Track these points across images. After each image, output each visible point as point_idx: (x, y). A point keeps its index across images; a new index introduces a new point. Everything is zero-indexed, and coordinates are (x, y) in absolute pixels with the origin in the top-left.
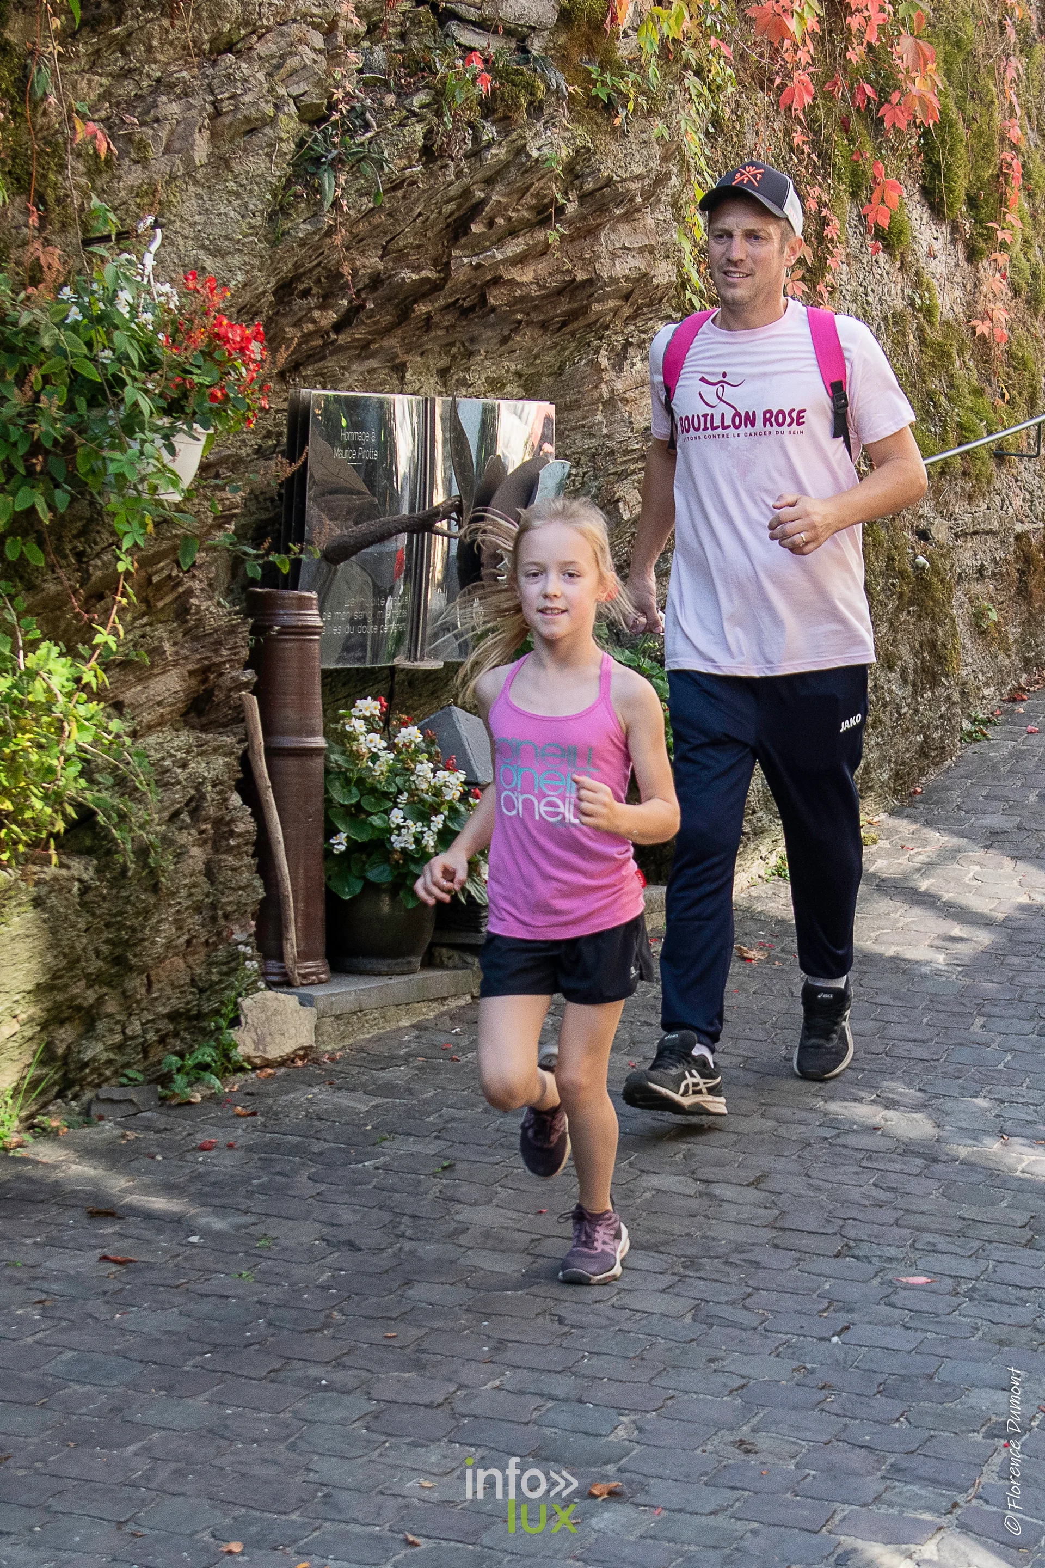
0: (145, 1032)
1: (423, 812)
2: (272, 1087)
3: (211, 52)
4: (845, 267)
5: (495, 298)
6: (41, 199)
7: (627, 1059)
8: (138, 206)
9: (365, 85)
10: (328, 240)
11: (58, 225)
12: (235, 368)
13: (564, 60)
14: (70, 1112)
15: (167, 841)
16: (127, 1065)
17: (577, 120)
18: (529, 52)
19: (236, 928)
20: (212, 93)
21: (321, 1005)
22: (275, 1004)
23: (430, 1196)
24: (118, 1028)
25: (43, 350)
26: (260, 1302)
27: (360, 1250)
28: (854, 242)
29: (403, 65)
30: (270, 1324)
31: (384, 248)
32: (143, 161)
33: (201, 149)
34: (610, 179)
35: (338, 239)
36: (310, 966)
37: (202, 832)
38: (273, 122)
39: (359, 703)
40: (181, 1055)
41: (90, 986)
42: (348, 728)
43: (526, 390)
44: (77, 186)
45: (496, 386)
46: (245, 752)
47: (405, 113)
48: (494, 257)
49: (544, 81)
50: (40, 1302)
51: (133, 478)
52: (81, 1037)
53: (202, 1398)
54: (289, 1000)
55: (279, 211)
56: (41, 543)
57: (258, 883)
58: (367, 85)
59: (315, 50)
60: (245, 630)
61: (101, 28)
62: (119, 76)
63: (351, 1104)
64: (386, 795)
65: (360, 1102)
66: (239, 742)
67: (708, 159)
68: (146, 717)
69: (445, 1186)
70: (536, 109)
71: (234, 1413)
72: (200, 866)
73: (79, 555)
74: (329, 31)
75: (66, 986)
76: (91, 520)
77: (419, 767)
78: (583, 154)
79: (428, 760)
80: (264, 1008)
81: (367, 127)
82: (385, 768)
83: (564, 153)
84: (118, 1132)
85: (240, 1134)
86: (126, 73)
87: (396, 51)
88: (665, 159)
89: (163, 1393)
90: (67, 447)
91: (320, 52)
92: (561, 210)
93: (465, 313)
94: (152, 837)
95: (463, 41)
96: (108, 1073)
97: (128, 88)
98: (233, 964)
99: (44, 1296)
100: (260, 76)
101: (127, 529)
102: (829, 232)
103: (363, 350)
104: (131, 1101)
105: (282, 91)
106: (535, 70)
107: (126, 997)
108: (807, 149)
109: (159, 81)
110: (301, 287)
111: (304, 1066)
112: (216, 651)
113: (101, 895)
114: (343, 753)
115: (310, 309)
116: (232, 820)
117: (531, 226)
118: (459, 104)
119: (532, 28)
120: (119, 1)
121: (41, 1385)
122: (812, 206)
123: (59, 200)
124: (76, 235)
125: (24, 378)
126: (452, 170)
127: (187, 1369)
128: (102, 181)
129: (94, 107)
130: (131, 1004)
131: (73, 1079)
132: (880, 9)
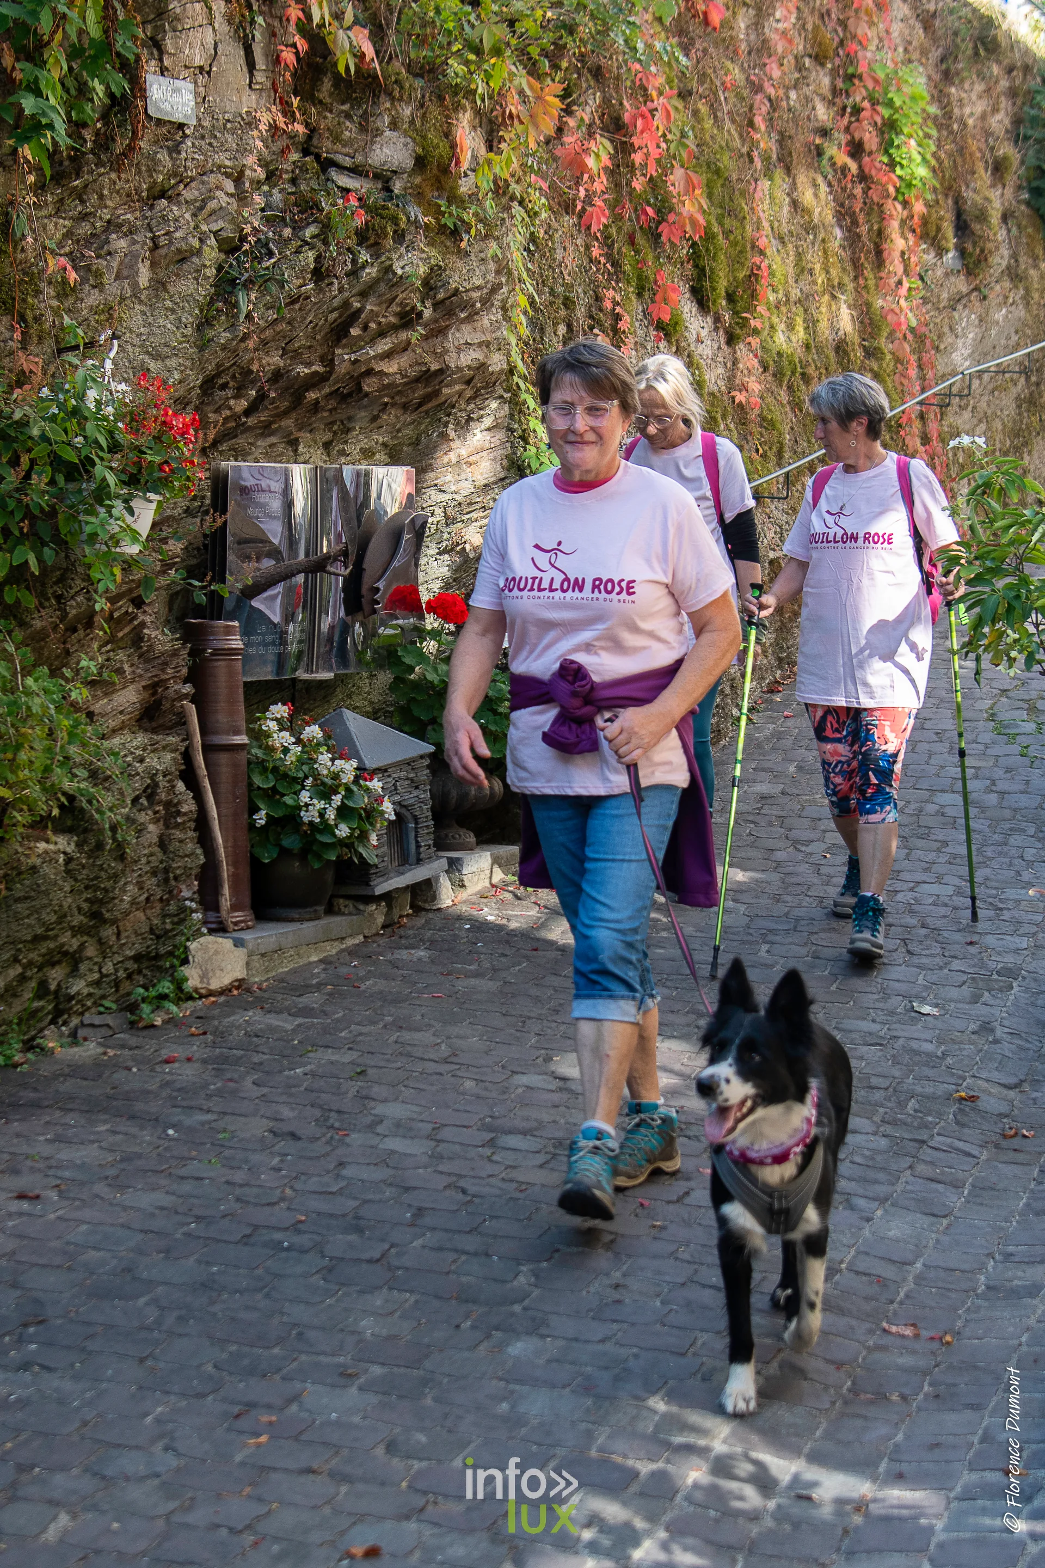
0: (116, 970)
1: (325, 792)
2: (216, 1012)
3: (148, 198)
4: (634, 353)
5: (369, 386)
6: (22, 318)
7: (491, 983)
8: (97, 322)
9: (267, 221)
10: (243, 345)
11: (35, 339)
12: (178, 448)
13: (419, 196)
14: (62, 1035)
15: (130, 820)
16: (104, 997)
17: (431, 244)
18: (392, 191)
19: (183, 887)
20: (151, 231)
21: (250, 945)
22: (215, 946)
23: (350, 1095)
24: (96, 968)
25: (30, 437)
26: (228, 1182)
27: (300, 1139)
28: (640, 332)
29: (296, 204)
30: (238, 1199)
31: (283, 349)
32: (99, 286)
33: (144, 275)
34: (457, 290)
35: (251, 344)
36: (239, 916)
37: (156, 812)
38: (198, 252)
39: (272, 708)
40: (147, 989)
41: (73, 936)
42: (264, 728)
43: (391, 457)
44: (51, 307)
45: (368, 454)
46: (187, 748)
47: (300, 243)
48: (367, 353)
49: (405, 214)
50: (57, 1186)
51: (103, 536)
52: (68, 975)
53: (192, 1259)
54: (225, 943)
55: (205, 323)
56: (28, 588)
57: (199, 851)
58: (269, 221)
59: (228, 194)
60: (184, 653)
61: (64, 182)
62: (78, 219)
63: (281, 1024)
64: (295, 780)
65: (286, 1021)
66: (183, 740)
67: (528, 270)
68: (112, 724)
69: (361, 1087)
70: (400, 237)
71: (219, 1270)
72: (156, 840)
73: (59, 598)
74: (238, 179)
75: (56, 936)
76: (67, 570)
77: (320, 757)
78: (436, 271)
79: (328, 751)
80: (205, 949)
81: (270, 254)
82: (294, 759)
83: (422, 270)
84: (100, 1050)
85: (196, 1049)
86: (84, 217)
87: (289, 194)
88: (498, 272)
89: (162, 1255)
90: (52, 513)
91: (232, 195)
92: (420, 315)
93: (344, 398)
94: (119, 817)
95: (340, 183)
96: (89, 1003)
97: (85, 229)
98: (182, 916)
99: (59, 1182)
100: (188, 216)
101: (101, 577)
102: (621, 325)
103: (266, 429)
104: (108, 1026)
105: (204, 228)
106: (398, 206)
107: (100, 942)
108: (603, 260)
109: (109, 222)
110: (221, 381)
111: (239, 995)
112: (163, 670)
113: (81, 864)
114: (260, 747)
115: (228, 399)
116: (179, 803)
117: (395, 328)
118: (341, 234)
119: (395, 172)
120: (77, 159)
121: (65, 1253)
122: (608, 305)
123: (36, 319)
124: (49, 345)
125: (15, 462)
126: (336, 286)
127: (178, 1236)
128: (70, 302)
129: (60, 244)
130: (105, 949)
131: (63, 1008)
132: (657, 146)
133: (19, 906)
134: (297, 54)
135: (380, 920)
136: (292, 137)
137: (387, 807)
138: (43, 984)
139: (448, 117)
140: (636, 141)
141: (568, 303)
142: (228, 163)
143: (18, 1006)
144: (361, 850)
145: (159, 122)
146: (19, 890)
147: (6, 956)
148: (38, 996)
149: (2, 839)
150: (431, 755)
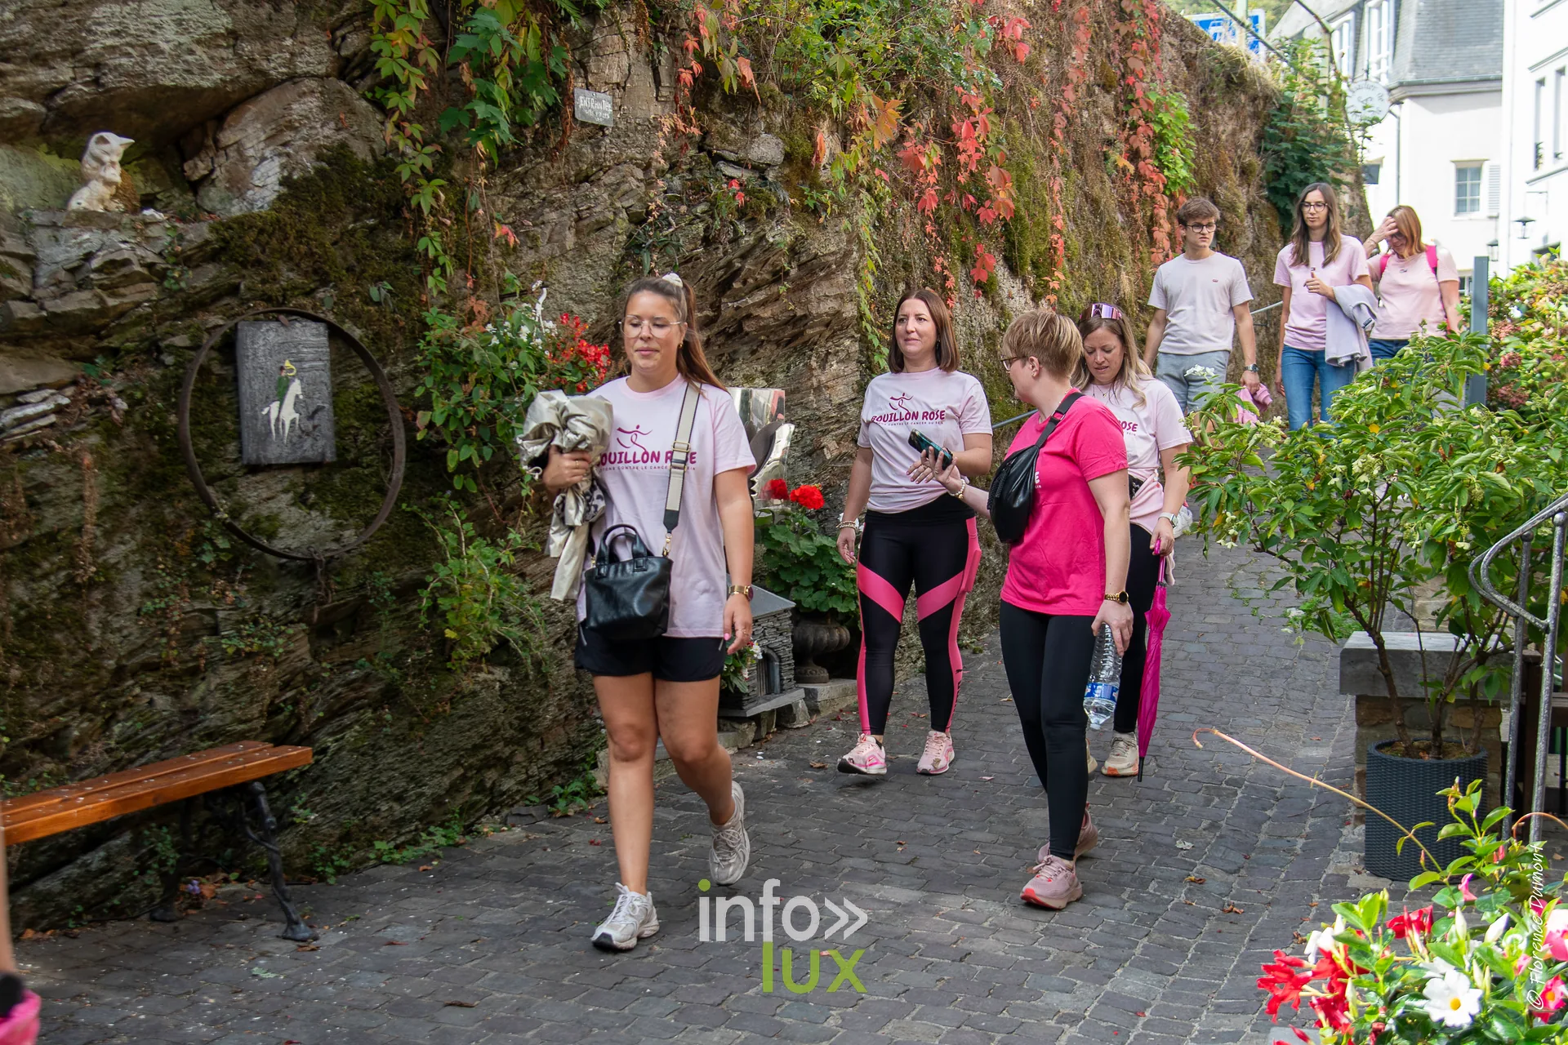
0: (540, 773)
3: (575, 182)
4: (958, 305)
5: (749, 326)
6: (474, 271)
8: (533, 275)
9: (668, 200)
11: (484, 287)
12: (592, 372)
13: (788, 183)
14: (495, 822)
15: (552, 657)
16: (529, 793)
17: (796, 220)
18: (767, 179)
20: (576, 206)
24: (524, 771)
25: (475, 363)
28: (963, 290)
29: (691, 188)
32: (535, 248)
33: (570, 240)
34: (816, 255)
38: (613, 222)
40: (562, 786)
41: (506, 745)
43: (767, 382)
44: (496, 263)
45: (749, 379)
47: (692, 217)
48: (747, 302)
49: (776, 197)
52: (501, 776)
53: (573, 1001)
55: (618, 276)
56: (475, 478)
58: (670, 201)
59: (638, 180)
61: (509, 169)
62: (520, 197)
67: (874, 241)
68: (540, 583)
70: (771, 213)
71: (594, 1012)
73: (498, 485)
74: (646, 168)
75: (492, 746)
76: (503, 464)
78: (800, 240)
81: (670, 225)
83: (788, 239)
84: (524, 834)
85: (597, 834)
86: (524, 195)
87: (687, 180)
88: (849, 242)
89: (550, 998)
90: (491, 419)
91: (641, 181)
92: (787, 273)
93: (729, 336)
94: (543, 655)
95: (727, 173)
96: (517, 798)
100: (605, 196)
102: (949, 284)
104: (531, 815)
105: (618, 205)
106: (770, 190)
107: (528, 751)
108: (934, 235)
109: (544, 199)
113: (513, 690)
117: (769, 283)
118: (725, 211)
119: (769, 165)
120: (519, 152)
122: (938, 268)
123: (485, 272)
124: (495, 293)
125: (464, 380)
126: (721, 251)
127: (566, 982)
128: (511, 260)
129: (505, 216)
130: (531, 758)
131: (496, 802)
132: (977, 150)
133: (462, 722)
134: (693, 75)
135: (751, 736)
136: (690, 137)
137: (756, 649)
138: (482, 782)
139: (810, 124)
140: (959, 144)
141: (907, 267)
142: (638, 156)
143: (460, 799)
144: (736, 682)
145: (584, 124)
146: (462, 709)
147: (451, 760)
148: (477, 792)
149: (449, 670)
150: (793, 610)
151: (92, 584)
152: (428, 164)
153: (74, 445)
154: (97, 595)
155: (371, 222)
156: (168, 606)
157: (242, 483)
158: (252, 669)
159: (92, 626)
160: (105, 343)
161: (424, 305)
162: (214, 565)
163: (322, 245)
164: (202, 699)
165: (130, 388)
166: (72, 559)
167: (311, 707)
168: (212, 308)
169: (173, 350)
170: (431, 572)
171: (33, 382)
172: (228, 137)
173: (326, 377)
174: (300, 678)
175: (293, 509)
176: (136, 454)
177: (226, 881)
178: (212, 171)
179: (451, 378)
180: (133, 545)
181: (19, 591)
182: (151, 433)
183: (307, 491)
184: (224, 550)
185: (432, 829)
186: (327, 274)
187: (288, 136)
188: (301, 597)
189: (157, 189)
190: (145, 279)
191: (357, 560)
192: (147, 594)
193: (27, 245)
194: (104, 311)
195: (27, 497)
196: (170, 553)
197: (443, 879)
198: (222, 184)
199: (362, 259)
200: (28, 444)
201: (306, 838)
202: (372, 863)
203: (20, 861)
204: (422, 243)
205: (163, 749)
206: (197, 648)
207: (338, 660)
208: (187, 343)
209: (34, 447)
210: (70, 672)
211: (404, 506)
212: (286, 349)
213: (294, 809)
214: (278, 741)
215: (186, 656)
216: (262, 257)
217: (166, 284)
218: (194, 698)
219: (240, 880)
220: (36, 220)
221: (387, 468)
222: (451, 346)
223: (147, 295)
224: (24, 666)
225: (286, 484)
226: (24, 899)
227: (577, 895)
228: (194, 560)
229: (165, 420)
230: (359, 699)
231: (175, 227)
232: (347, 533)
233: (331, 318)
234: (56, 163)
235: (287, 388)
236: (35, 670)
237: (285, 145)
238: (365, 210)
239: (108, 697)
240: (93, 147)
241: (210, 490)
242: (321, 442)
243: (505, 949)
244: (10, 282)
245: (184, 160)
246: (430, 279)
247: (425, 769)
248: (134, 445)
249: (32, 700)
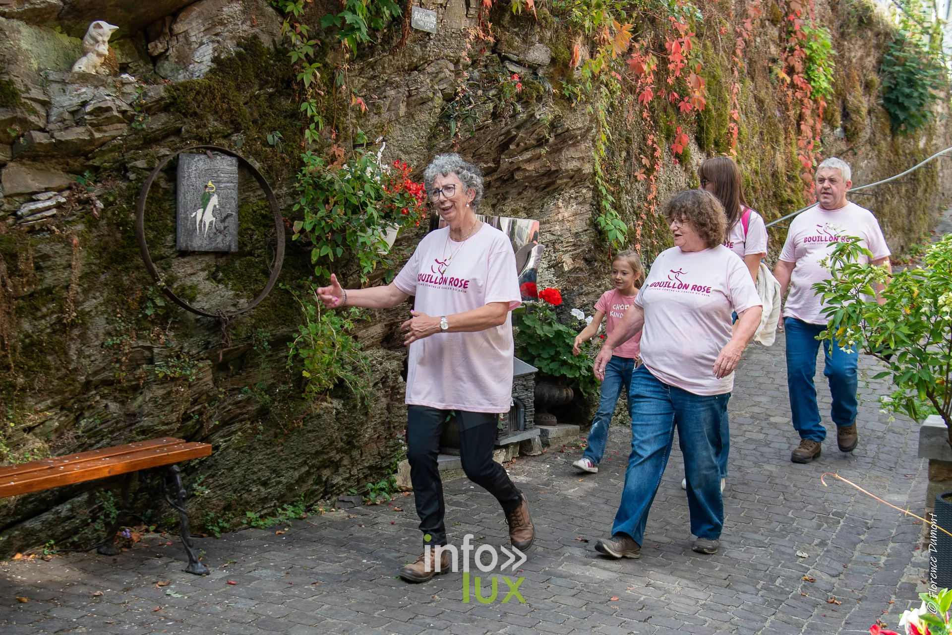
0: (359, 473)
2: (409, 499)
3: (408, 70)
4: (662, 169)
5: (518, 176)
6: (337, 128)
8: (376, 132)
11: (343, 139)
12: (412, 201)
13: (552, 79)
14: (327, 505)
15: (372, 395)
16: (351, 487)
17: (556, 104)
18: (537, 75)
19: (398, 433)
20: (408, 87)
24: (348, 471)
25: (334, 190)
26: (405, 589)
28: (666, 158)
29: (486, 78)
30: (409, 598)
31: (474, 153)
32: (378, 114)
33: (403, 110)
34: (568, 129)
37: (386, 392)
38: (432, 100)
40: (373, 484)
41: (337, 453)
43: (527, 215)
44: (352, 123)
45: (515, 212)
47: (486, 98)
48: (518, 159)
49: (543, 87)
51: (369, 243)
52: (332, 474)
55: (433, 136)
56: (329, 269)
58: (471, 86)
59: (450, 71)
61: (365, 59)
62: (371, 78)
67: (607, 121)
68: (367, 343)
70: (539, 99)
72: (385, 406)
73: (344, 275)
74: (456, 63)
75: (328, 452)
76: (349, 261)
78: (557, 118)
81: (470, 103)
83: (550, 117)
84: (346, 515)
85: (396, 518)
86: (373, 77)
87: (483, 73)
88: (591, 121)
89: (365, 625)
90: (343, 230)
91: (452, 72)
92: (547, 141)
93: (504, 181)
94: (366, 393)
95: (511, 69)
96: (343, 490)
98: (397, 448)
99: (316, 581)
100: (428, 81)
101: (366, 265)
102: (656, 154)
104: (351, 502)
105: (436, 87)
106: (540, 83)
107: (351, 458)
108: (649, 119)
109: (387, 81)
112: (396, 317)
113: (344, 415)
116: (399, 388)
117: (534, 147)
118: (508, 96)
119: (539, 65)
120: (372, 48)
121: (315, 618)
122: (650, 143)
123: (344, 129)
124: (350, 143)
125: (326, 202)
126: (503, 123)
128: (362, 121)
129: (360, 91)
130: (354, 462)
131: (328, 491)
132: (682, 61)
133: (310, 435)
135: (502, 458)
136: (487, 43)
138: (320, 477)
139: (570, 38)
140: (669, 57)
141: (628, 140)
142: (452, 55)
143: (305, 487)
145: (417, 31)
146: (310, 426)
147: (300, 461)
148: (317, 484)
149: (303, 399)
150: (536, 373)
151: (73, 325)
152: (311, 52)
153: (68, 230)
154: (76, 332)
155: (271, 90)
156: (122, 342)
157: (175, 262)
158: (174, 389)
159: (71, 353)
160: (90, 163)
161: (302, 149)
162: (153, 317)
163: (238, 104)
164: (140, 407)
165: (106, 193)
166: (61, 306)
167: (211, 417)
168: (162, 143)
169: (135, 169)
170: (297, 331)
171: (43, 186)
172: (179, 28)
173: (234, 194)
174: (204, 397)
175: (207, 282)
176: (107, 238)
177: (147, 531)
178: (167, 50)
179: (318, 199)
180: (101, 300)
181: (26, 326)
182: (118, 225)
183: (217, 271)
184: (160, 307)
185: (285, 506)
186: (239, 123)
187: (219, 29)
188: (209, 343)
189: (129, 60)
190: (119, 121)
191: (248, 319)
192: (109, 334)
193: (45, 94)
194: (92, 141)
195: (35, 263)
196: (125, 307)
197: (292, 540)
198: (173, 60)
199: (263, 115)
200: (37, 228)
201: (202, 506)
202: (244, 526)
203: (16, 507)
204: (304, 106)
205: (112, 439)
206: (138, 372)
207: (230, 387)
208: (145, 166)
209: (42, 230)
210: (56, 382)
211: (280, 285)
212: (208, 173)
213: (195, 486)
214: (189, 439)
215: (131, 377)
216: (197, 110)
217: (133, 125)
218: (134, 406)
219: (156, 531)
220: (51, 78)
221: (270, 259)
222: (319, 177)
223: (120, 132)
224: (27, 376)
225: (204, 265)
226: (17, 532)
227: (382, 558)
228: (141, 313)
229: (128, 217)
230: (242, 414)
231: (142, 87)
232: (242, 301)
233: (240, 154)
234: (66, 40)
235: (209, 200)
236: (33, 380)
237: (217, 35)
238: (267, 82)
239: (79, 401)
240: (92, 30)
241: (154, 265)
242: (228, 238)
243: (335, 590)
244: (33, 118)
245: (148, 42)
246: (307, 132)
247: (283, 465)
248: (106, 233)
249: (30, 399)
